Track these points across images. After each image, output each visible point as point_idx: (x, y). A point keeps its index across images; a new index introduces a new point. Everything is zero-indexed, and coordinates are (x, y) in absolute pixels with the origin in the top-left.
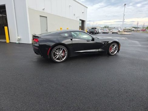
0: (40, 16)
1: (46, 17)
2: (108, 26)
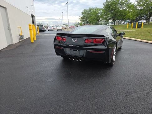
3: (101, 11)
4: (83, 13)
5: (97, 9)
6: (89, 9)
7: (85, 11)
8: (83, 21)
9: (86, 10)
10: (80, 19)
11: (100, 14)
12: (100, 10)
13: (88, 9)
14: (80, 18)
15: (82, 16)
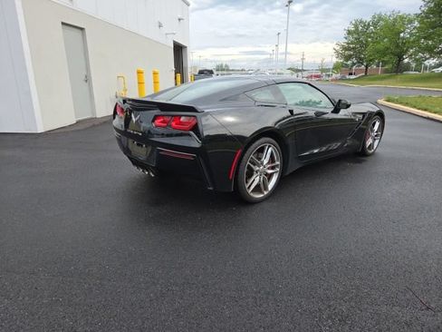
0: (63, 23)
1: (82, 29)
2: (226, 66)
3: (416, 24)
4: (349, 32)
5: (402, 18)
6: (374, 17)
7: (356, 26)
8: (348, 58)
9: (361, 22)
10: (337, 52)
11: (411, 35)
12: (411, 22)
13: (368, 19)
14: (338, 48)
15: (343, 41)
